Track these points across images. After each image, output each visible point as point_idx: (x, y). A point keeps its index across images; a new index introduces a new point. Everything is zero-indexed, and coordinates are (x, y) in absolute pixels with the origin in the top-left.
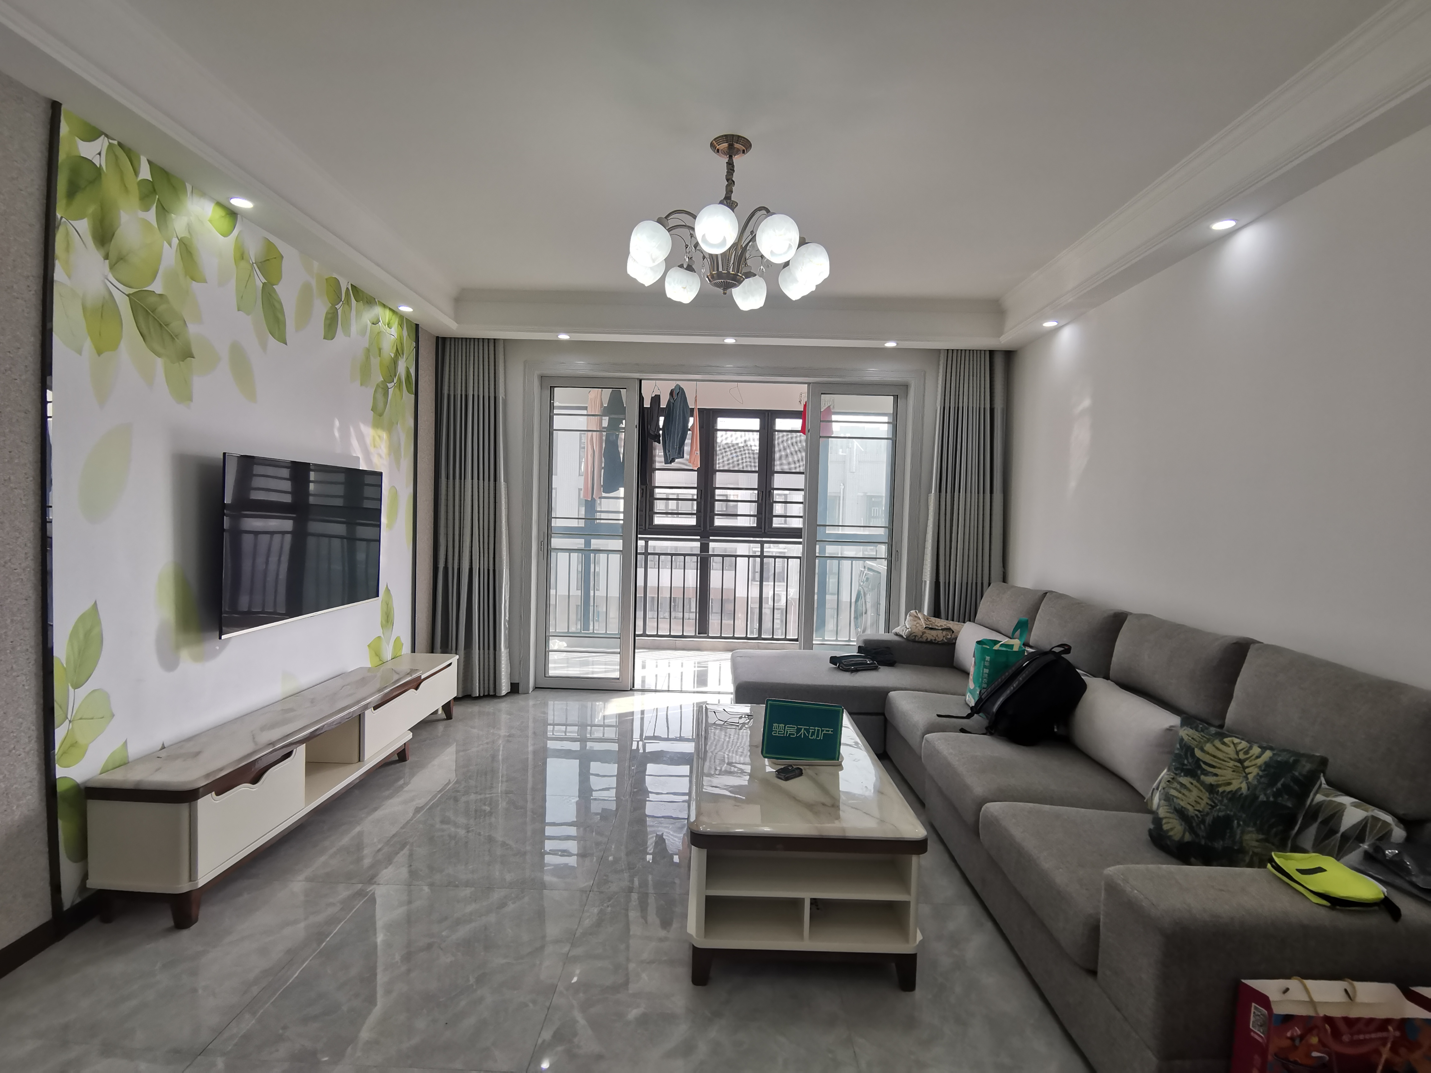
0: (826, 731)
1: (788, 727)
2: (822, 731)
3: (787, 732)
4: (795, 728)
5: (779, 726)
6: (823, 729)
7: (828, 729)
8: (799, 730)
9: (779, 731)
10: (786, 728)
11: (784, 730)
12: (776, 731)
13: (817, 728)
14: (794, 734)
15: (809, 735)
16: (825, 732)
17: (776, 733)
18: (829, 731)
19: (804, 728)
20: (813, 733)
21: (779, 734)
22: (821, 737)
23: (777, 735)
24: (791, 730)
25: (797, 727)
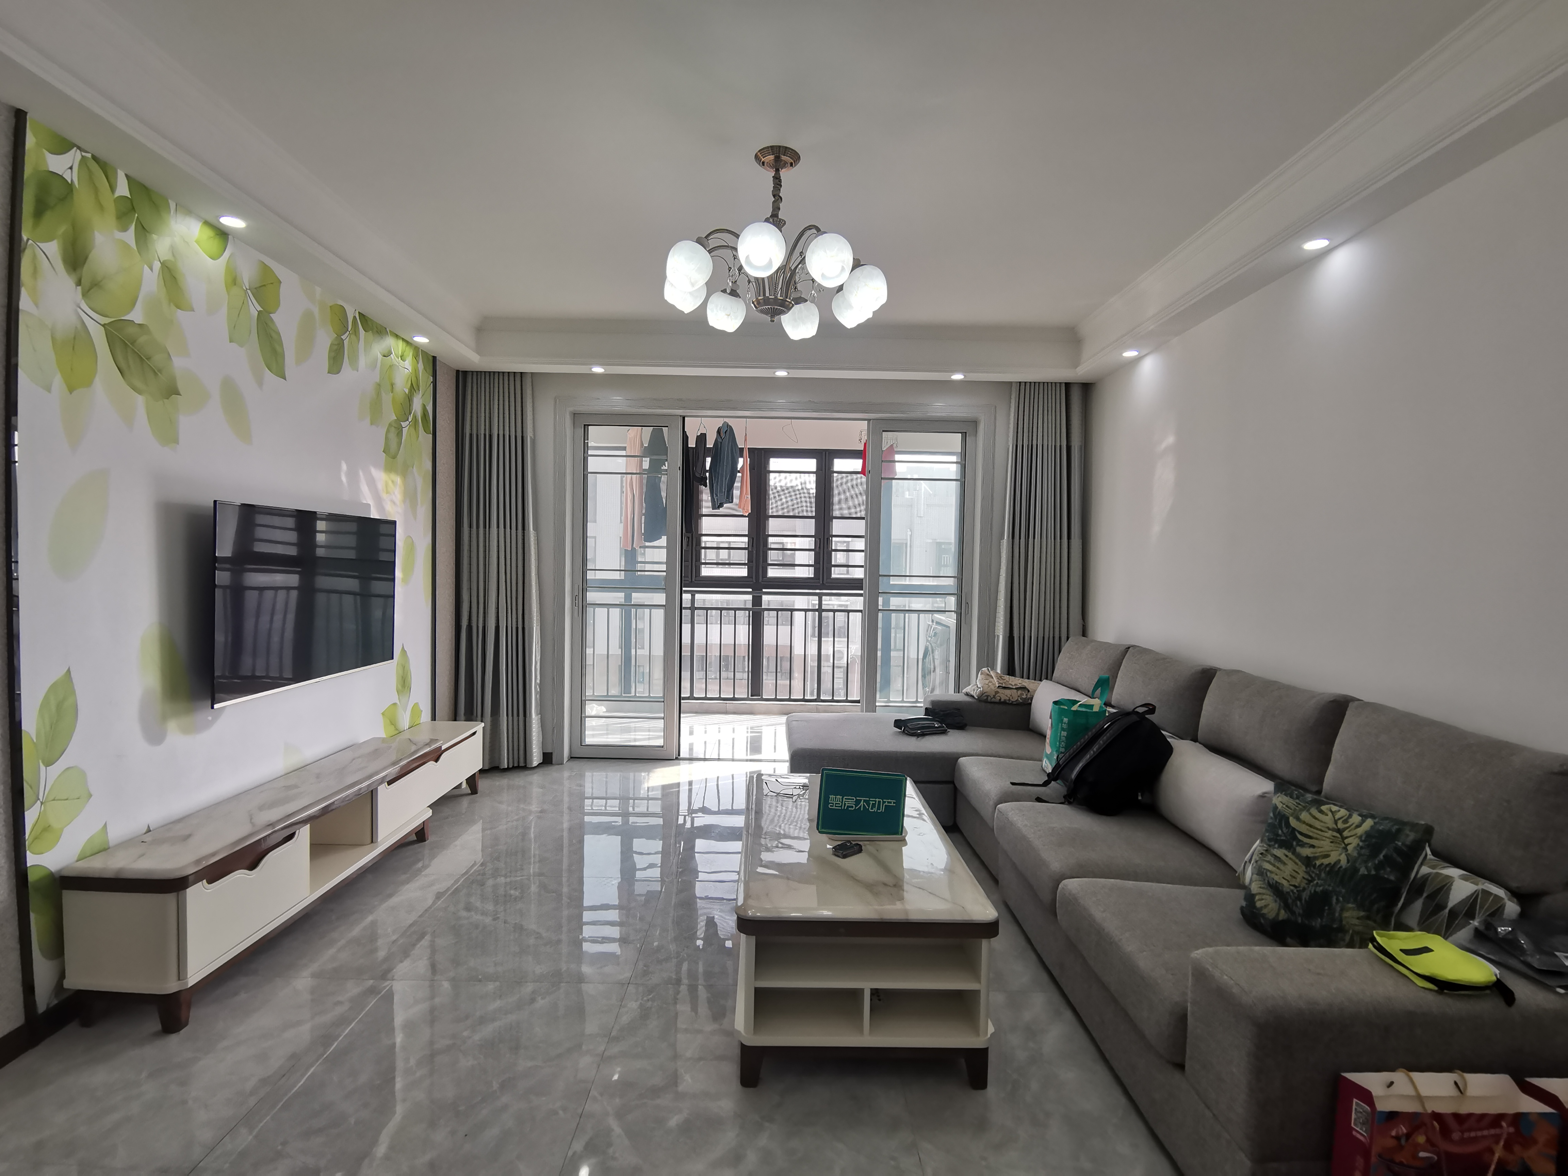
0: (888, 802)
1: (845, 799)
2: (884, 802)
3: (845, 804)
4: (853, 799)
5: (836, 798)
6: (884, 800)
7: (890, 800)
8: (858, 802)
9: (836, 804)
10: (844, 800)
11: (842, 802)
12: (833, 803)
13: (877, 800)
14: (852, 807)
15: (869, 808)
16: (886, 804)
17: (833, 806)
18: (891, 803)
19: (864, 800)
20: (874, 805)
21: (836, 806)
22: (882, 809)
23: (834, 807)
24: (849, 802)
25: (856, 799)
